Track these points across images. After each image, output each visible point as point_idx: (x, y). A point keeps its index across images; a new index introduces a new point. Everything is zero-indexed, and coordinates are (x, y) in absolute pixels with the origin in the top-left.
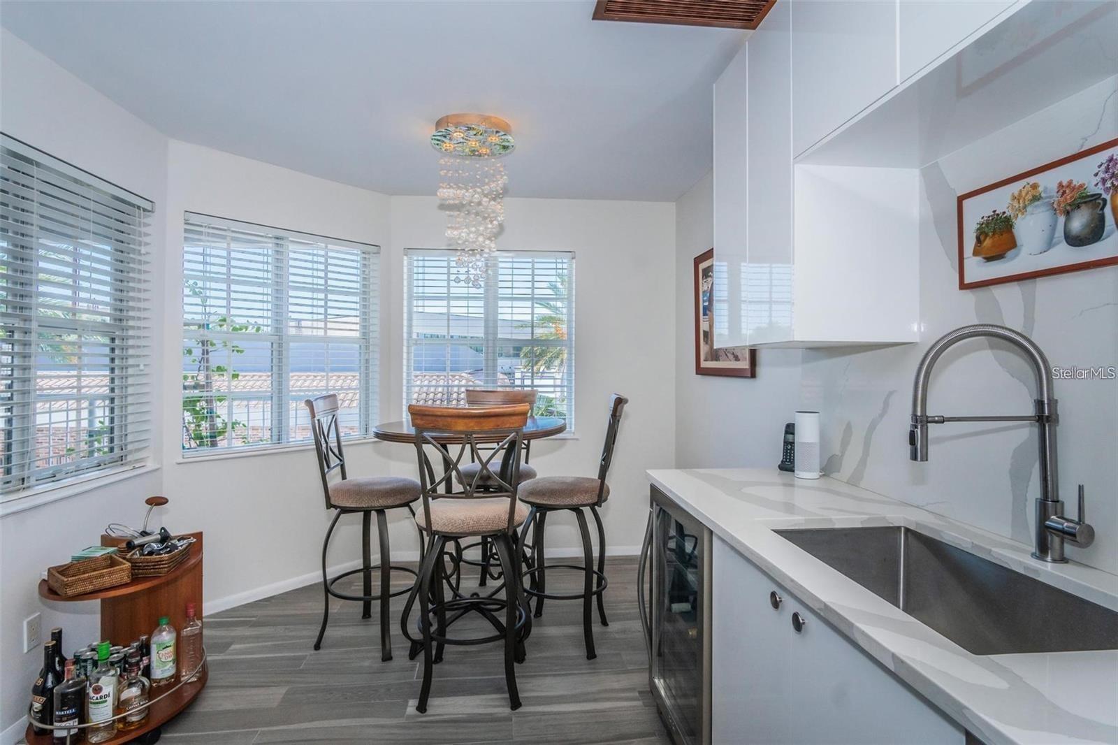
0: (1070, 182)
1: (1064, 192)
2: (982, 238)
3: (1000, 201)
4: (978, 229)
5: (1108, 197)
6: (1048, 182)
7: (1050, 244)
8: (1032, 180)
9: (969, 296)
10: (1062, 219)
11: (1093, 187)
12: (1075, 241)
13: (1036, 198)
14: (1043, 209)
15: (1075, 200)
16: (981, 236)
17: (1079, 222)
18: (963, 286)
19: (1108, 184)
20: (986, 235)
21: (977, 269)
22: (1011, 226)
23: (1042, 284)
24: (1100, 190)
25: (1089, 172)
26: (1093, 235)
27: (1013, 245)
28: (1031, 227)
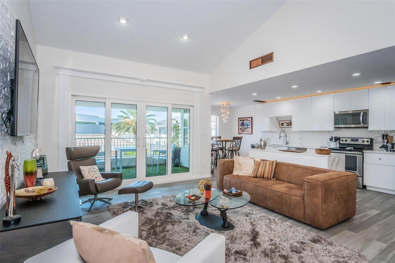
3: (283, 122)
6: (286, 122)
7: (286, 125)
9: (280, 128)
12: (288, 126)
15: (287, 123)
16: (281, 124)
18: (280, 127)
21: (281, 126)
23: (285, 128)
25: (288, 122)
26: (288, 125)
27: (284, 125)
28: (285, 124)
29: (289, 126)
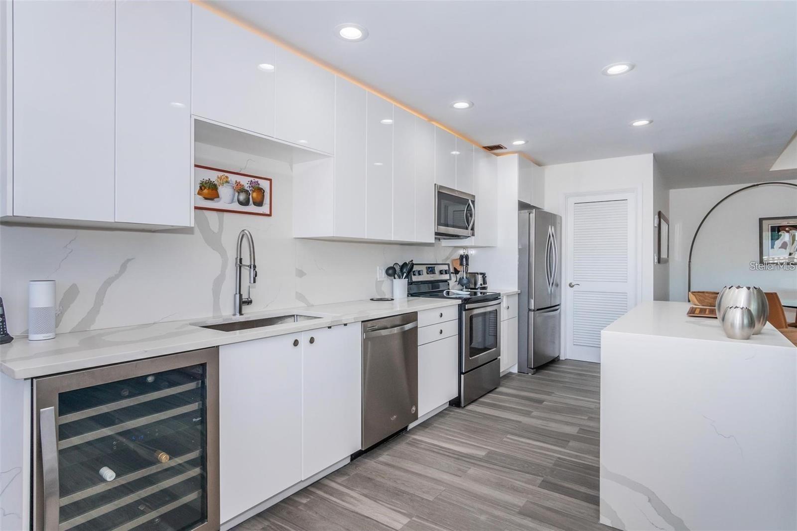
0: (239, 183)
1: (237, 185)
2: (203, 188)
3: (212, 176)
4: (201, 183)
5: (251, 193)
6: (233, 178)
7: (232, 201)
8: (226, 174)
9: (197, 212)
10: (237, 194)
11: (247, 187)
12: (241, 203)
13: (227, 182)
14: (230, 187)
15: (240, 189)
17: (242, 197)
19: (251, 189)
20: (205, 188)
21: (200, 201)
22: (217, 189)
23: (226, 214)
24: (248, 189)
25: (245, 182)
26: (246, 203)
27: (218, 196)
28: (225, 192)
29: (252, 208)
